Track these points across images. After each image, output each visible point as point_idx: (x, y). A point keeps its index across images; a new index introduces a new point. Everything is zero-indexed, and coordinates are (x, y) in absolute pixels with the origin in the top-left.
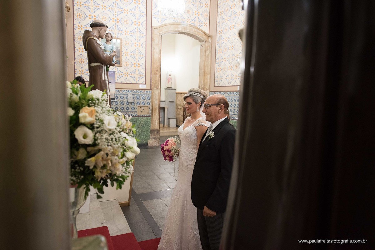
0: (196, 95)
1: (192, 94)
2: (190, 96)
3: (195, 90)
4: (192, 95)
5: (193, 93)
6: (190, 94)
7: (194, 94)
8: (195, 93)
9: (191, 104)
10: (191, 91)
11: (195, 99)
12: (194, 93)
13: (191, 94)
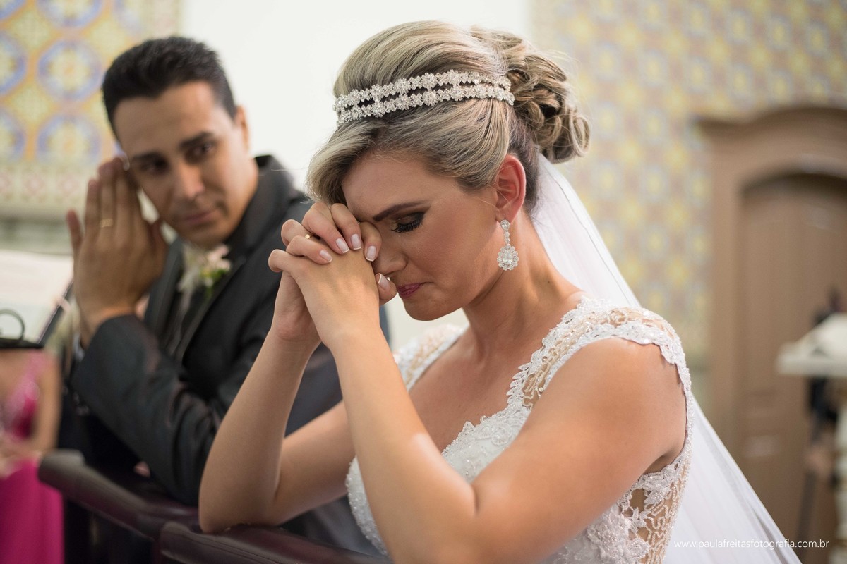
0: (431, 97)
1: (391, 106)
2: (374, 134)
3: (395, 54)
4: (390, 117)
5: (389, 89)
6: (367, 111)
7: (403, 102)
8: (416, 82)
9: (428, 220)
10: (364, 85)
11: (445, 142)
12: (402, 85)
13: (378, 109)
